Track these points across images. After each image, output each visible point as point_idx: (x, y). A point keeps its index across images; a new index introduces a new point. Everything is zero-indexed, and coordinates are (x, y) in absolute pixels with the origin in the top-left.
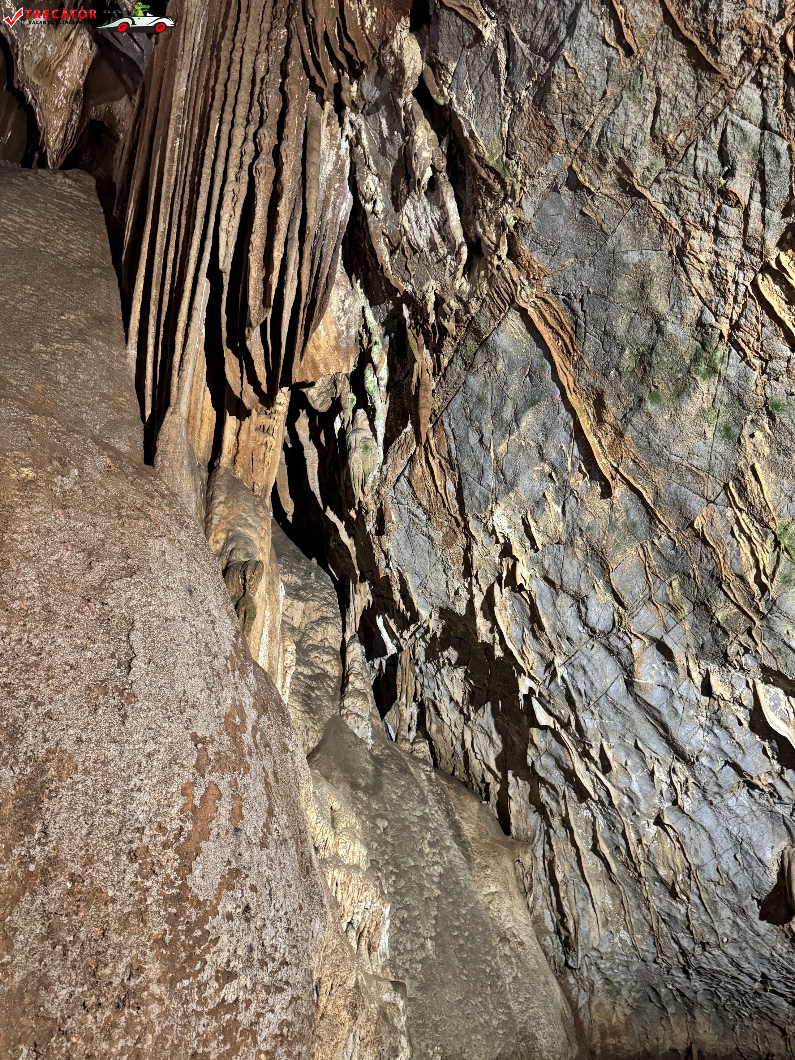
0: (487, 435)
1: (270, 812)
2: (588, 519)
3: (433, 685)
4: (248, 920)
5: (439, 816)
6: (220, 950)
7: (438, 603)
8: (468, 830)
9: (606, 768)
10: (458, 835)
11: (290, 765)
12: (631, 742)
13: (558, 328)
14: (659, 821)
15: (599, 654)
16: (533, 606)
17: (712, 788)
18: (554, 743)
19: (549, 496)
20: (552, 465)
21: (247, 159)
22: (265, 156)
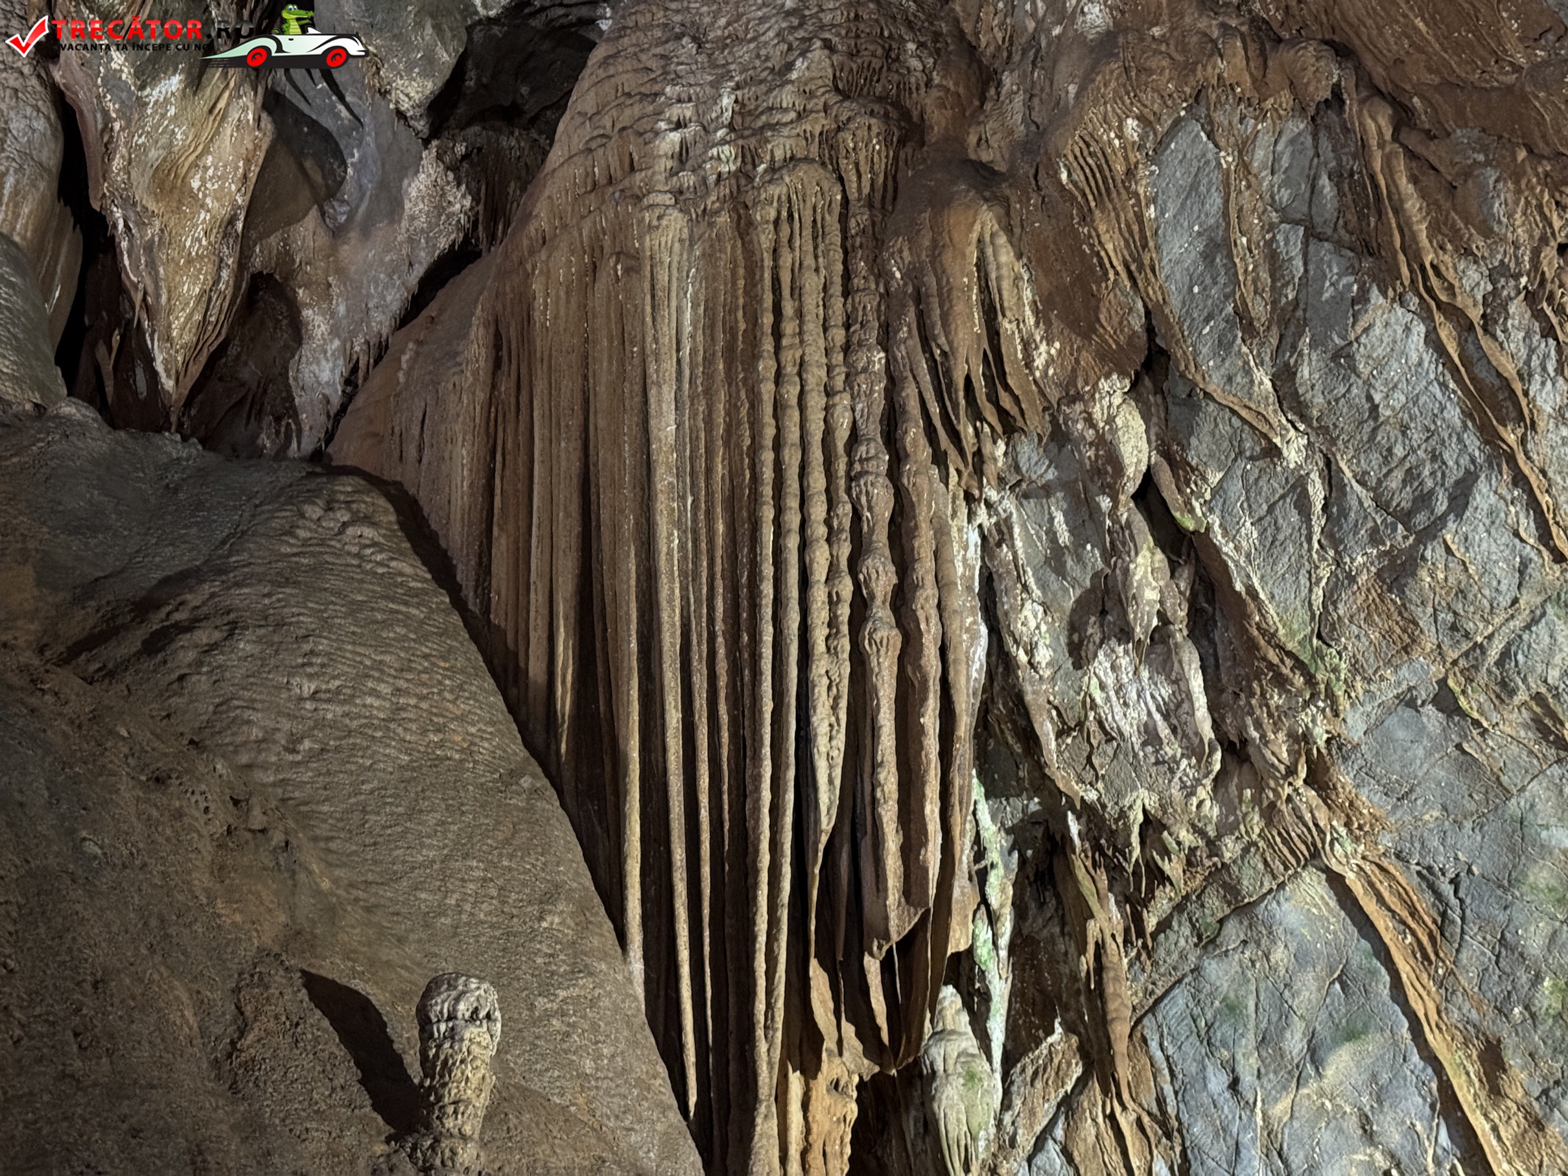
0: (1247, 1078)
13: (1405, 914)
20: (1391, 1155)
21: (844, 611)
22: (882, 612)
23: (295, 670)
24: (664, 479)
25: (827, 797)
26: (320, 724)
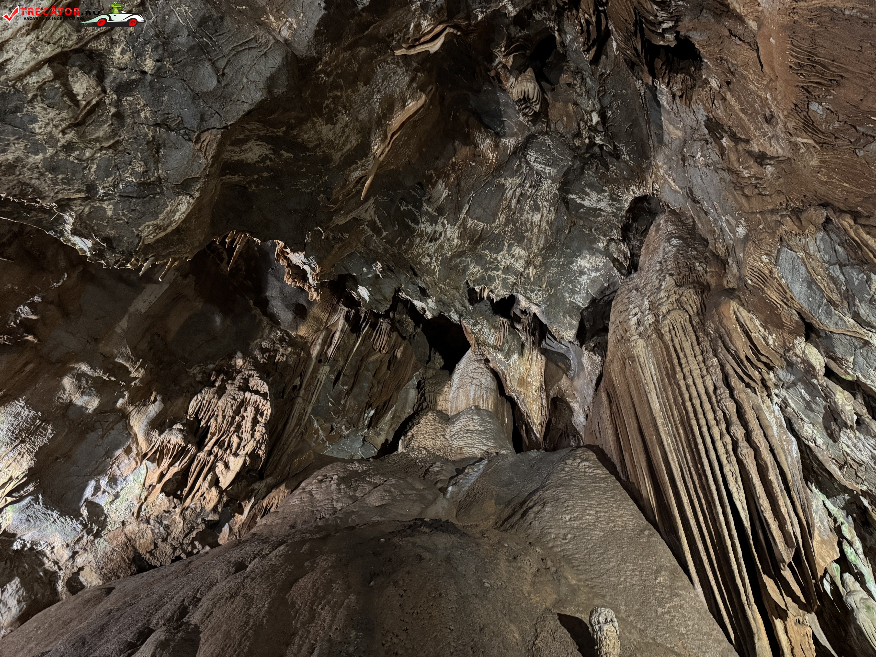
21: (730, 447)
22: (743, 444)
23: (563, 513)
24: (660, 421)
25: (744, 515)
26: (573, 528)
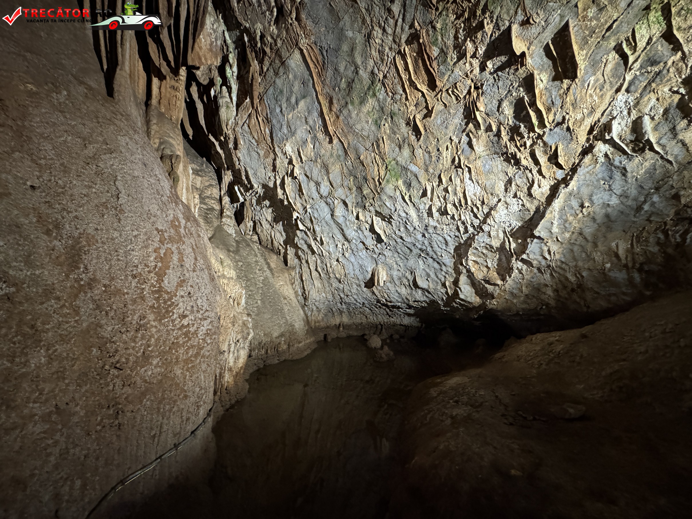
0: (284, 109)
1: (196, 259)
2: (323, 152)
3: (259, 214)
4: (190, 297)
5: (262, 261)
6: (180, 308)
7: (262, 182)
8: (273, 265)
9: (322, 243)
10: (269, 267)
11: (202, 242)
12: (331, 235)
13: (316, 62)
14: (338, 260)
15: (323, 204)
16: (300, 186)
17: (355, 250)
18: (305, 235)
19: (309, 140)
20: (310, 127)
